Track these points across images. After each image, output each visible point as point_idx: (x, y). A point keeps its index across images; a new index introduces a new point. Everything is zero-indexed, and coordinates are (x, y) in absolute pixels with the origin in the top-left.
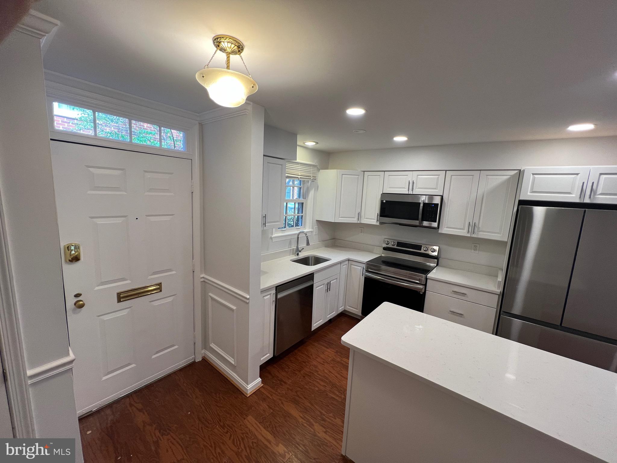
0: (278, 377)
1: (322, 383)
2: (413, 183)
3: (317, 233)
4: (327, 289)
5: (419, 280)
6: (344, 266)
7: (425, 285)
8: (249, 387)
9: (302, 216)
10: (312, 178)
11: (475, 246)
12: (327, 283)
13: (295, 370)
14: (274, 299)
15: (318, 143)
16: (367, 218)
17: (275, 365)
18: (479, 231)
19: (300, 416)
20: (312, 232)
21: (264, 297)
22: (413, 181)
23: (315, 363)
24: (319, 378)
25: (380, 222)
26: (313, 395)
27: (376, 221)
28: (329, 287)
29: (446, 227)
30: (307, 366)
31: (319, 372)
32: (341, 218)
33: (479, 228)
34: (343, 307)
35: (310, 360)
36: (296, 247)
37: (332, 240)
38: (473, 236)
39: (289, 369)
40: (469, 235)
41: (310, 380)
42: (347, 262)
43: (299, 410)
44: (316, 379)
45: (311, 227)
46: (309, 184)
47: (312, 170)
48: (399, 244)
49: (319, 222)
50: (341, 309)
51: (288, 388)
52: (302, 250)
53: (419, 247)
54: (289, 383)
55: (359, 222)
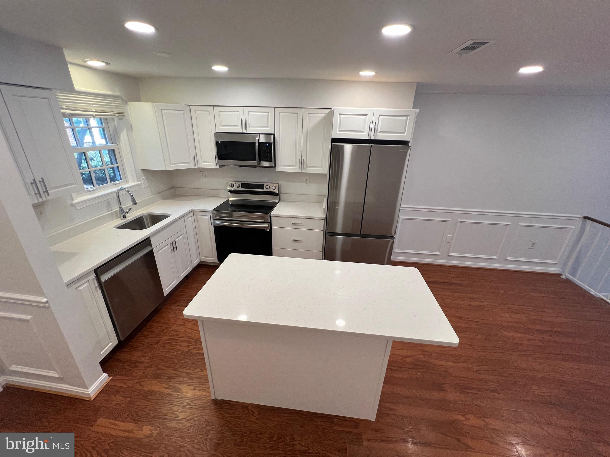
0: (130, 360)
1: (186, 344)
2: (246, 121)
3: (147, 185)
4: (172, 248)
5: (264, 219)
6: (189, 219)
7: (271, 222)
8: (90, 391)
9: (118, 167)
10: (117, 115)
11: (306, 179)
12: (171, 243)
13: (152, 343)
14: (97, 285)
15: (109, 64)
16: (204, 162)
17: (124, 350)
18: (307, 167)
19: (164, 388)
20: (139, 185)
21: (76, 288)
22: (245, 118)
23: (174, 327)
24: (180, 341)
25: (219, 166)
26: (176, 361)
27: (215, 164)
28: (175, 246)
29: (281, 165)
30: (166, 333)
31: (180, 335)
32: (173, 164)
33: (307, 164)
34: (198, 259)
35: (168, 326)
36: (119, 209)
37: (171, 190)
38: (304, 171)
39: (144, 346)
40: (300, 171)
41: (171, 347)
42: (192, 213)
43: (163, 382)
44: (178, 343)
45: (135, 178)
46: (116, 122)
47: (115, 103)
48: (244, 185)
49: (146, 172)
50: (196, 263)
51: (145, 367)
52: (129, 210)
53: (262, 186)
54: (145, 361)
55: (196, 167)
